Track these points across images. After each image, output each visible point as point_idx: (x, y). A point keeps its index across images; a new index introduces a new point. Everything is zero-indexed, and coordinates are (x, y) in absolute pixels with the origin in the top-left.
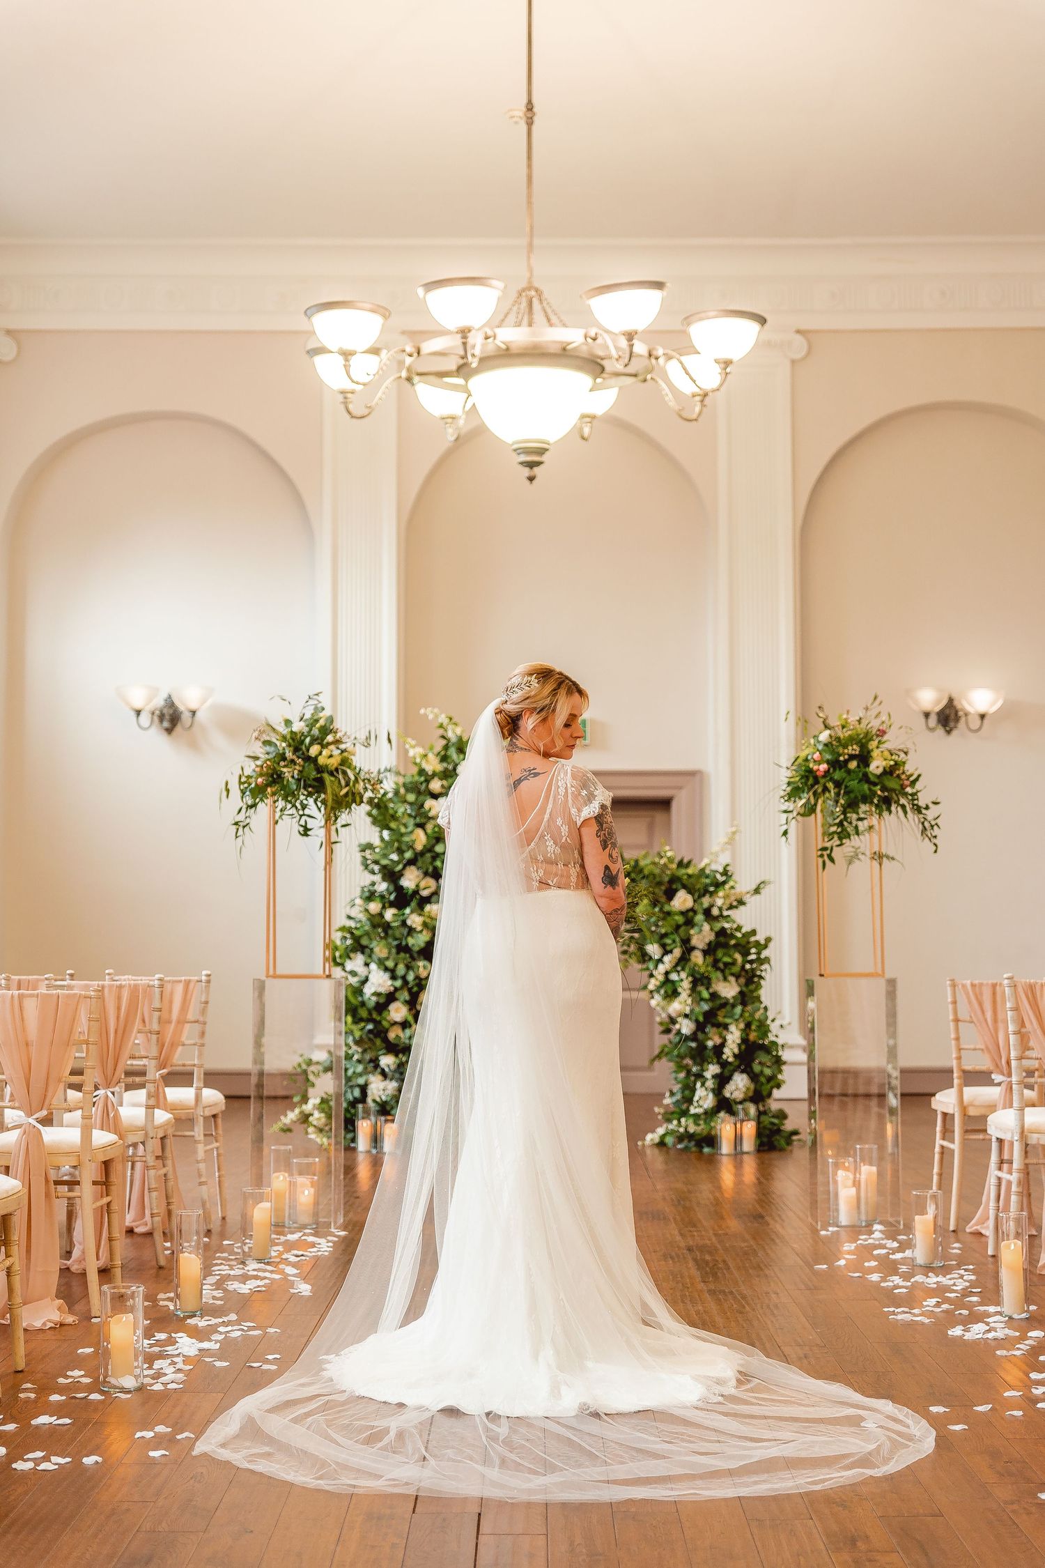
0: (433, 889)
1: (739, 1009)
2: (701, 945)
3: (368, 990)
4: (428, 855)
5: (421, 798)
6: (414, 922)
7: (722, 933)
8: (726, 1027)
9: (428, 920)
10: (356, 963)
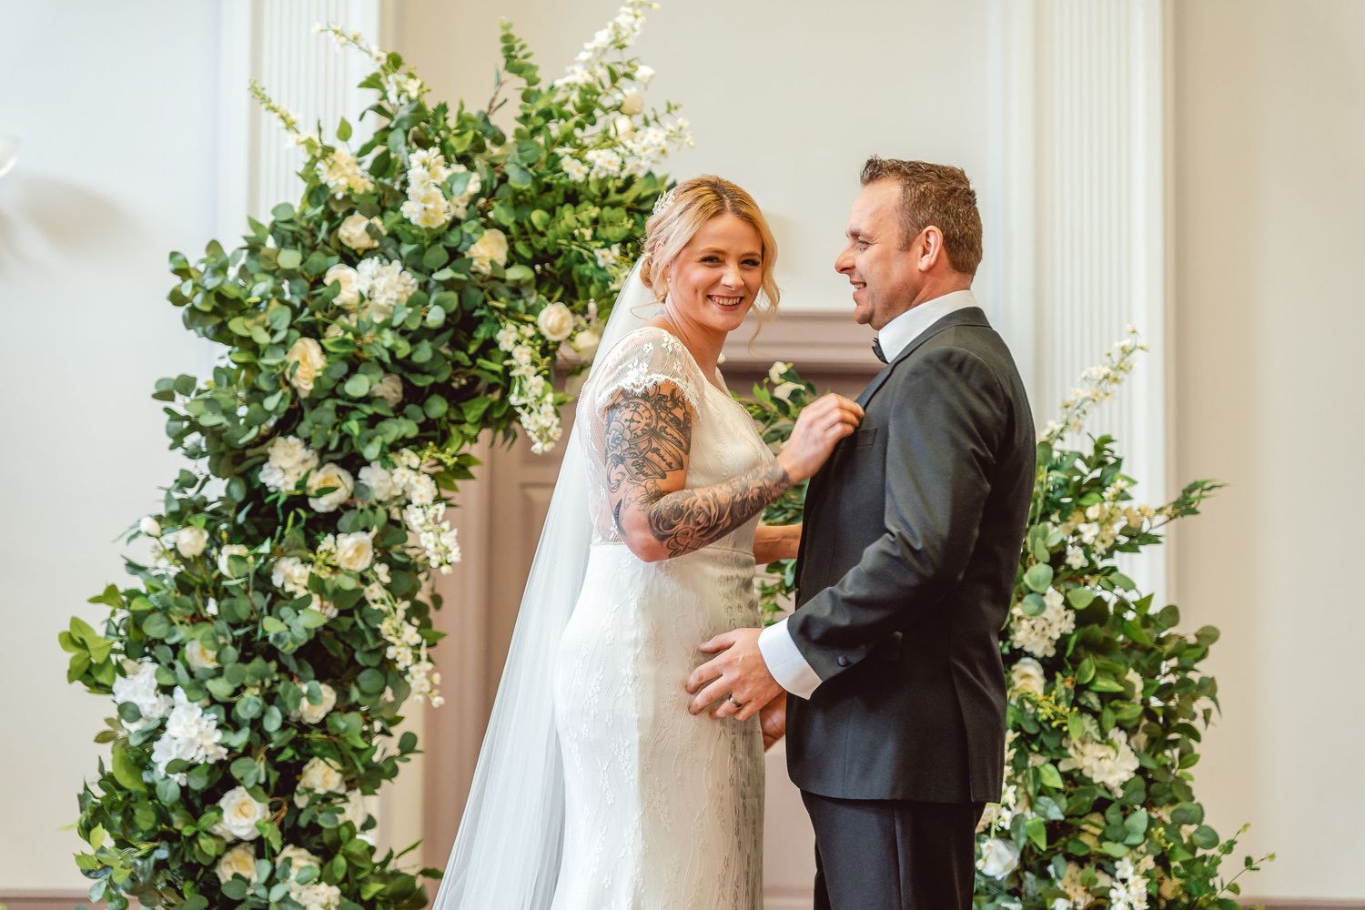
0: (340, 496)
1: (1140, 818)
2: (1042, 647)
3: (162, 755)
4: (329, 404)
5: (316, 258)
6: (288, 577)
7: (1092, 615)
8: (1106, 864)
9: (325, 574)
10: (139, 684)
